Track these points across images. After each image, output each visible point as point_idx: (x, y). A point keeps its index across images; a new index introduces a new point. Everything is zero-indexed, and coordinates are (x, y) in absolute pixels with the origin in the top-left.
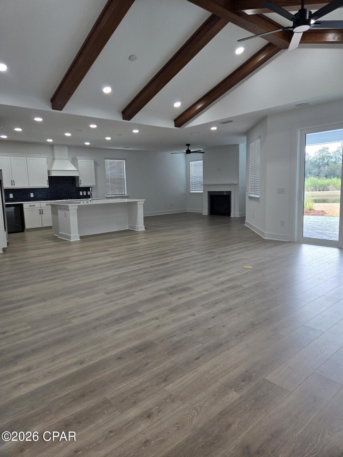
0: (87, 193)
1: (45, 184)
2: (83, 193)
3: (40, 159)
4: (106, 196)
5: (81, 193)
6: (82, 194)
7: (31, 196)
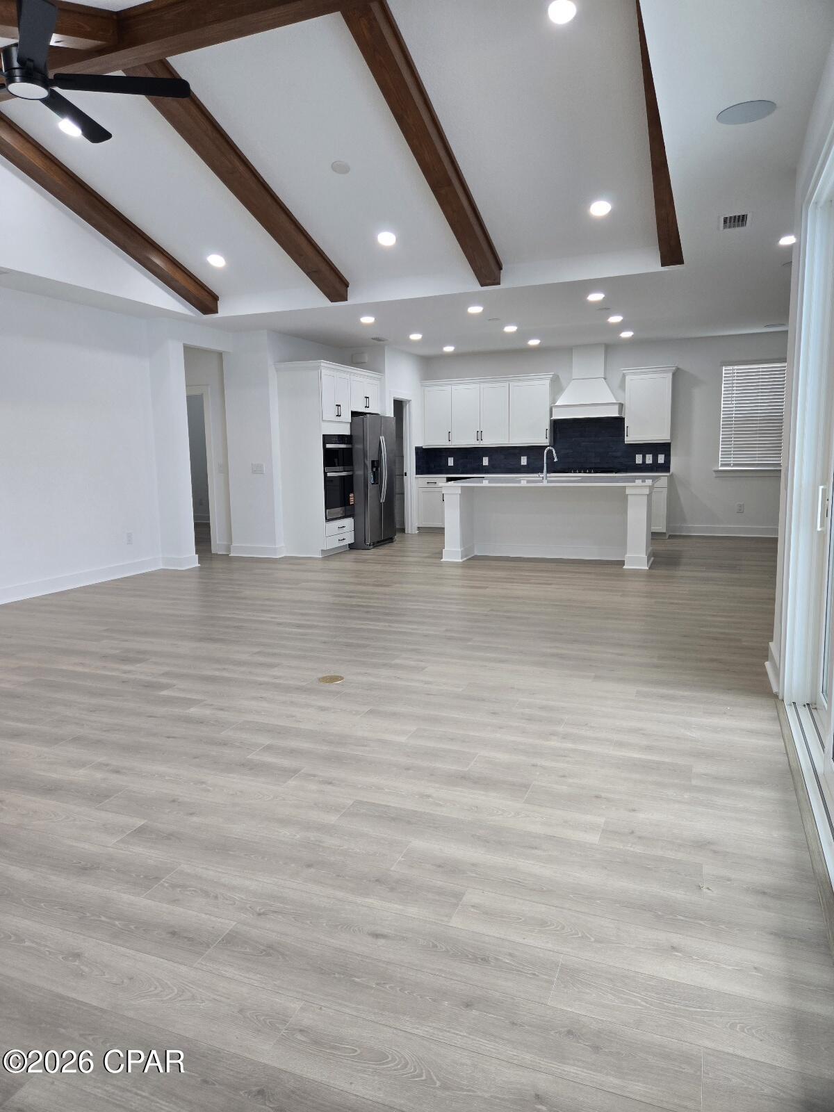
0: (655, 459)
1: (540, 437)
2: (644, 458)
3: (520, 384)
4: (716, 469)
5: (639, 459)
6: (641, 462)
7: (522, 464)
